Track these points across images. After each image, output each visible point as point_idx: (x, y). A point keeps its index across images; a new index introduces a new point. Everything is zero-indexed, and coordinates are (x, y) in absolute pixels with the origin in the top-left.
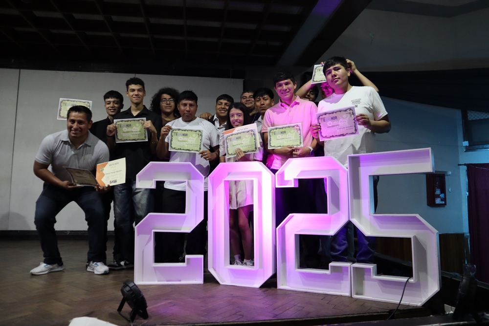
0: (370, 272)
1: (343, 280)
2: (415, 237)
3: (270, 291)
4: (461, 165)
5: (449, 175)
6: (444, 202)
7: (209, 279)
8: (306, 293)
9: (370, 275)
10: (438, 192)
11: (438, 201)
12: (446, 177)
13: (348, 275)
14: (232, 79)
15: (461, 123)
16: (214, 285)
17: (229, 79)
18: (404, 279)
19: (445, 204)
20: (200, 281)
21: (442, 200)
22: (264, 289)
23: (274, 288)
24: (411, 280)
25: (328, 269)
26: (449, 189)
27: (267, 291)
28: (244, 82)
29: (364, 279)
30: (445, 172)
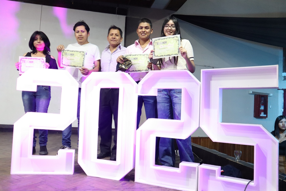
0: (215, 173)
1: (190, 178)
2: (257, 145)
3: (128, 184)
4: (279, 89)
5: (271, 96)
6: (265, 116)
7: (78, 170)
8: (158, 187)
9: (215, 176)
10: (262, 108)
11: (262, 115)
12: (269, 98)
13: (195, 174)
14: (117, 15)
15: (282, 59)
16: (82, 176)
17: (115, 15)
18: (245, 182)
19: (267, 117)
20: (71, 172)
21: (264, 114)
22: (123, 182)
23: (132, 181)
24: (252, 184)
25: (178, 167)
26: (270, 106)
27: (125, 184)
28: (126, 18)
29: (209, 179)
30: (268, 94)
